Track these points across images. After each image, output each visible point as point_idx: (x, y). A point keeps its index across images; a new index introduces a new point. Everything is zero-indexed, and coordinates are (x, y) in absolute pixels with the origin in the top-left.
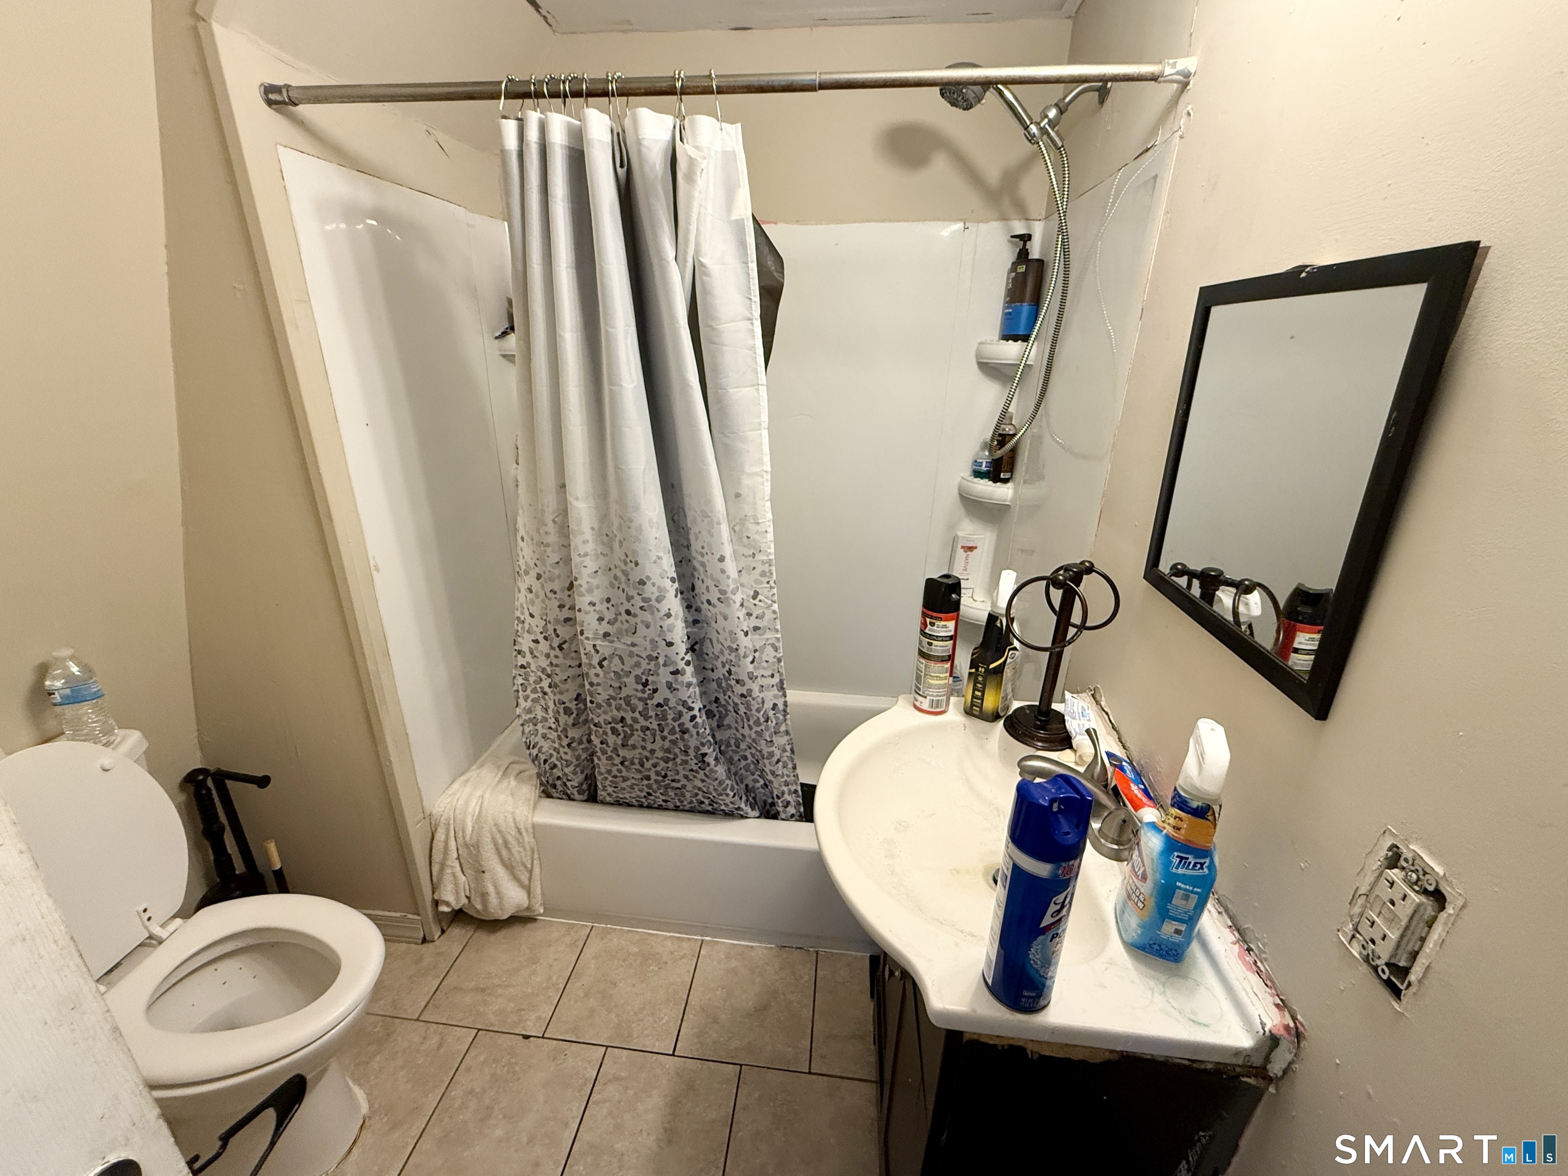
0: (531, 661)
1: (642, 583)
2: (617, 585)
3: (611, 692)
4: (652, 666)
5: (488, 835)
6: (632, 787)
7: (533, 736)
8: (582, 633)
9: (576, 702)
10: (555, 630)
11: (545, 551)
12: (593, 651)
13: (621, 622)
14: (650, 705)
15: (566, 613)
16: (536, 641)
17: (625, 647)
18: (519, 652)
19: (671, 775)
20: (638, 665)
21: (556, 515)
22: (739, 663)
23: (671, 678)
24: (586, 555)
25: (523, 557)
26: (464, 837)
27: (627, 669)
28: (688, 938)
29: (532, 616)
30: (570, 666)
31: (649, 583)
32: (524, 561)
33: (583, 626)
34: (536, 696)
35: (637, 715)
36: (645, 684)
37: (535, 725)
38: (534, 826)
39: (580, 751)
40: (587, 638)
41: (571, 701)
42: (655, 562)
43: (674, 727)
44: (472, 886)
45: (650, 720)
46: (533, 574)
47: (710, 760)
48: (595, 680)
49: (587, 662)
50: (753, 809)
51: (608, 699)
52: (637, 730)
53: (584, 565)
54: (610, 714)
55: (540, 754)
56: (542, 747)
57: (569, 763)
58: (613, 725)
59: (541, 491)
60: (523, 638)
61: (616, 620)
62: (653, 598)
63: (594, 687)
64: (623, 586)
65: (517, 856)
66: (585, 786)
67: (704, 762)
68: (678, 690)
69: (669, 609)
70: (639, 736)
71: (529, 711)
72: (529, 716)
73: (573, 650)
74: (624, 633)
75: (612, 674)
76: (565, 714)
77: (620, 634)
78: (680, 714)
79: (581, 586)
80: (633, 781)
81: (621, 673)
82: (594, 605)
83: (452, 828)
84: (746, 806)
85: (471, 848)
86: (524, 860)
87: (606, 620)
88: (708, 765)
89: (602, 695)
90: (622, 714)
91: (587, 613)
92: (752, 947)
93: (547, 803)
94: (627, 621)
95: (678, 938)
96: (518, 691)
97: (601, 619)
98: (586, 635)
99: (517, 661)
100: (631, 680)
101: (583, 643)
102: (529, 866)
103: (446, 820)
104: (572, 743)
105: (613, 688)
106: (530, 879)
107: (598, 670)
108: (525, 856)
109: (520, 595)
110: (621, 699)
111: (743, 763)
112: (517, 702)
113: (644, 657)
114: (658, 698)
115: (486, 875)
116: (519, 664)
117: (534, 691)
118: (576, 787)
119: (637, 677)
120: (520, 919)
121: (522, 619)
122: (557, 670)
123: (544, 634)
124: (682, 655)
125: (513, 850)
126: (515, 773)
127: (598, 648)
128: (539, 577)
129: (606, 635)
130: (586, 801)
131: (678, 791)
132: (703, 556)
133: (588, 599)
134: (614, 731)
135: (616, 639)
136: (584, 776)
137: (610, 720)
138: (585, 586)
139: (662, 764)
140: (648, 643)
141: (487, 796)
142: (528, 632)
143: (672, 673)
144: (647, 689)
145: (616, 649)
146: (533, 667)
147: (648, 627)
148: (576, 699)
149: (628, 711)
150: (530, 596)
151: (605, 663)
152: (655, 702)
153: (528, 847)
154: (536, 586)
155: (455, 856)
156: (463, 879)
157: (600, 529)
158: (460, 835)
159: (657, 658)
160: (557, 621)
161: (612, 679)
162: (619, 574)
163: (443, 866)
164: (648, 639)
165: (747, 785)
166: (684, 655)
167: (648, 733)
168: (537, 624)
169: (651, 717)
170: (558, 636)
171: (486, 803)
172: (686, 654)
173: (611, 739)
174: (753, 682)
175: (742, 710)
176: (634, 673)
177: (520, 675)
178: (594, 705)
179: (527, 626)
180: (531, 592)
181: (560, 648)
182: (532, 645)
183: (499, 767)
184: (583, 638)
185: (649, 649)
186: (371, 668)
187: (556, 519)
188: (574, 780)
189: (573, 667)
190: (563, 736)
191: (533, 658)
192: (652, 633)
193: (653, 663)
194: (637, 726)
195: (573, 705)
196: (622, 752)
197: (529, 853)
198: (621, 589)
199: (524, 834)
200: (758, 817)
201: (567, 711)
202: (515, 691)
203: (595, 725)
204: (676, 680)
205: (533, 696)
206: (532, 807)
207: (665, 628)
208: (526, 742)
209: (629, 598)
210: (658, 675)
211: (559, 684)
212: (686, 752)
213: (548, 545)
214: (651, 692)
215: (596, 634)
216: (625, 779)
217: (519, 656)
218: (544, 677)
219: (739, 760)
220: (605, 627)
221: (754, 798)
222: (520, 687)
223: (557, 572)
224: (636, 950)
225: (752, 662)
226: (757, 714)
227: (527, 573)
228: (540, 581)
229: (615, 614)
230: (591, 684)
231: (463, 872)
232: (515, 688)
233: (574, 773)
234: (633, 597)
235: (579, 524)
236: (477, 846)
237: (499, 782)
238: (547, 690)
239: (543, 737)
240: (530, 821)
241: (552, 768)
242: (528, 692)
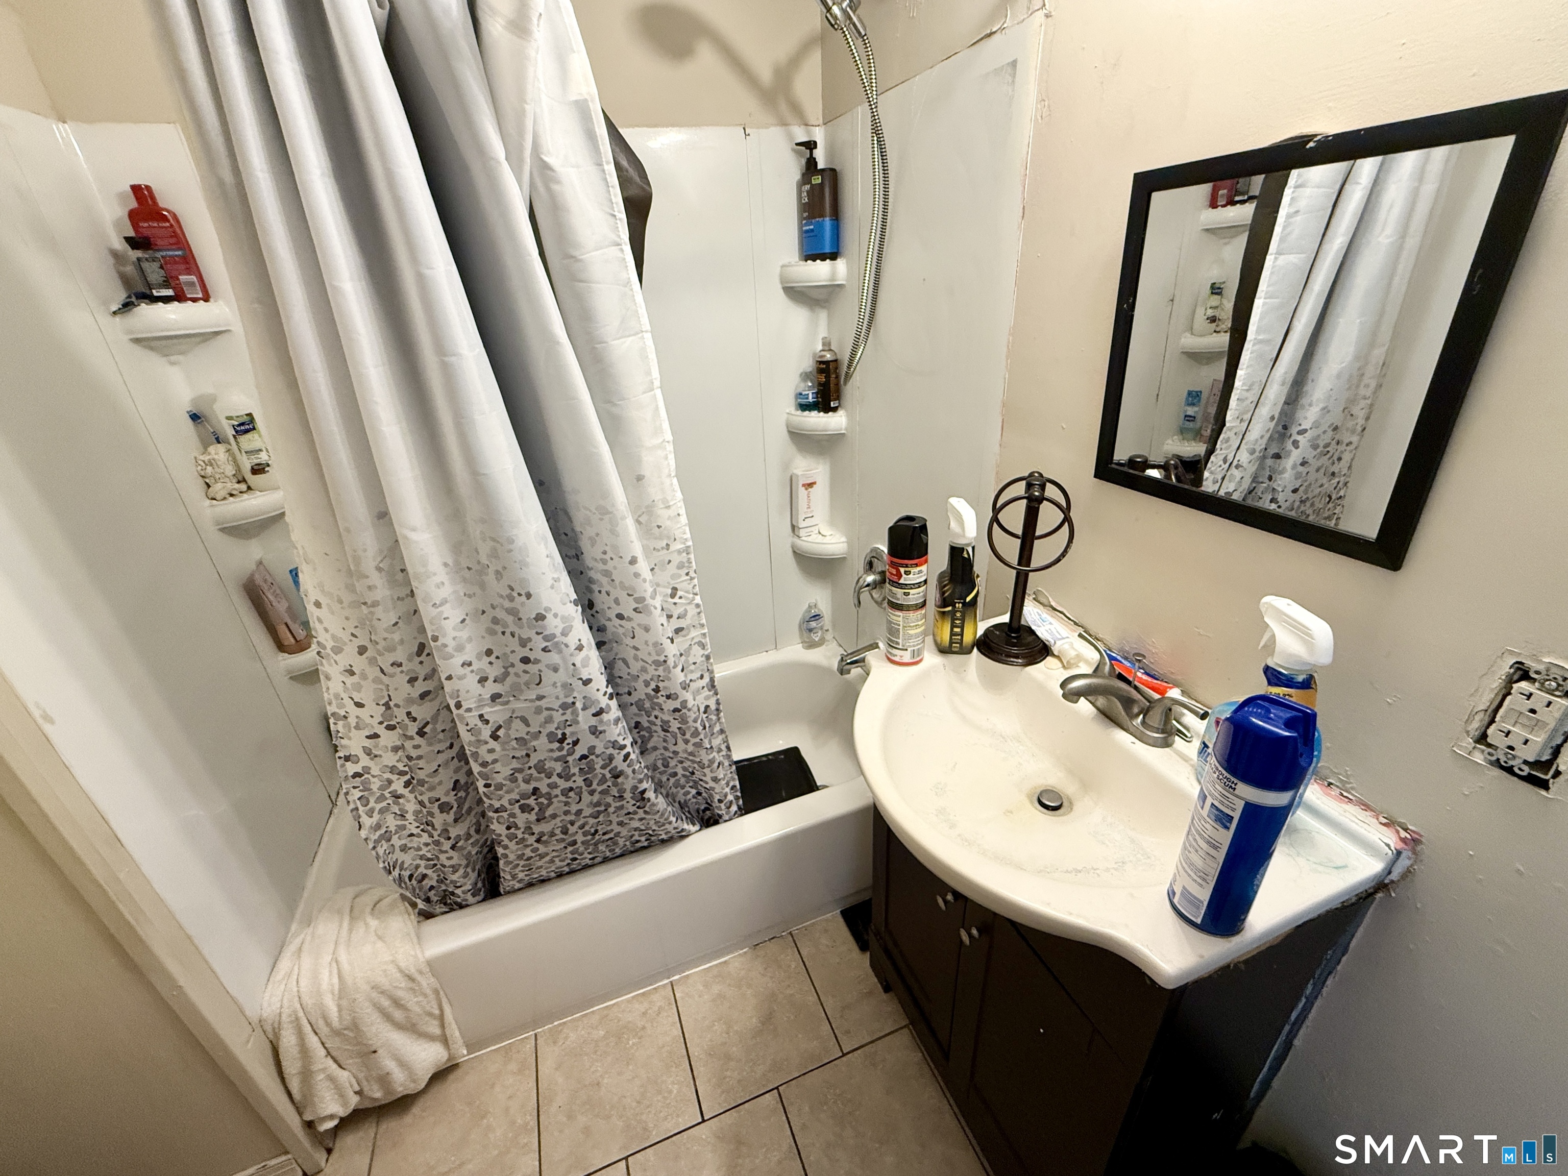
0: (370, 764)
1: (540, 617)
2: (499, 629)
3: (515, 764)
4: (568, 716)
5: (367, 1004)
6: (552, 861)
7: (390, 856)
8: (458, 706)
9: (455, 793)
10: (409, 714)
11: (372, 613)
12: (480, 723)
13: (517, 675)
14: (571, 762)
15: (421, 687)
16: (376, 736)
17: (528, 704)
18: (347, 759)
19: (602, 829)
20: (549, 720)
21: (379, 559)
22: (670, 675)
23: (594, 721)
24: (444, 602)
25: (326, 630)
26: (328, 1024)
27: (533, 729)
28: (655, 989)
29: (359, 705)
30: (439, 752)
31: (549, 616)
32: (328, 636)
33: (458, 697)
34: (384, 804)
35: (555, 778)
36: (562, 741)
37: (389, 840)
38: (429, 963)
39: (470, 848)
40: (469, 710)
41: (447, 794)
42: (552, 587)
43: (604, 775)
44: (361, 1076)
45: (573, 779)
46: (351, 649)
47: (650, 794)
48: (489, 758)
49: (473, 739)
50: (694, 824)
51: (513, 774)
52: (557, 796)
53: (445, 616)
54: (517, 790)
55: (403, 873)
56: (403, 862)
57: (457, 867)
58: (522, 802)
59: (348, 530)
60: (350, 739)
61: (506, 674)
62: (558, 632)
63: (489, 768)
64: (512, 628)
65: (417, 1009)
66: (480, 885)
67: (643, 799)
68: (605, 731)
69: (580, 640)
70: (559, 802)
71: (378, 826)
72: (378, 833)
73: (439, 730)
74: (523, 687)
75: (514, 743)
76: (442, 812)
77: (516, 691)
78: (611, 758)
79: (445, 646)
80: (555, 854)
81: (526, 737)
82: (470, 664)
83: (304, 1022)
84: (688, 824)
85: (345, 1032)
86: (428, 1008)
87: (491, 679)
88: (649, 800)
89: (503, 771)
90: (533, 784)
91: (461, 678)
92: (725, 962)
93: (431, 926)
94: (525, 672)
95: (643, 994)
96: (357, 809)
97: (483, 680)
98: (465, 705)
99: (346, 771)
100: (542, 743)
101: (461, 717)
102: (437, 1012)
103: (290, 1016)
104: (457, 843)
105: (518, 758)
106: (443, 1026)
107: (492, 744)
108: (428, 1002)
109: (330, 684)
110: (530, 768)
111: (672, 780)
112: (359, 822)
113: (556, 708)
114: (581, 750)
115: (380, 1051)
116: (350, 774)
117: (382, 798)
118: (469, 891)
119: (551, 737)
120: (440, 1076)
121: (343, 713)
122: (421, 763)
123: (386, 724)
124: (603, 689)
125: (410, 1005)
126: (368, 909)
127: (486, 717)
128: (362, 650)
129: (495, 697)
130: (484, 900)
131: (609, 842)
132: (604, 562)
133: (458, 660)
134: (525, 809)
135: (511, 699)
136: (476, 872)
137: (518, 797)
138: (452, 644)
139: (592, 821)
140: (559, 689)
141: (343, 957)
142: (357, 727)
143: (594, 715)
144: (565, 744)
145: (513, 711)
146: (375, 771)
147: (556, 670)
148: (453, 790)
149: (542, 779)
150: (350, 681)
151: (500, 733)
152: (577, 755)
153: (429, 992)
154: (359, 663)
155: (323, 1052)
156: (344, 1076)
157: (457, 563)
158: (321, 1023)
159: (574, 703)
160: (410, 701)
161: (514, 749)
162: (501, 614)
163: (307, 1074)
164: (559, 684)
165: (679, 802)
166: (606, 689)
167: (571, 794)
168: (372, 714)
169: (574, 775)
170: (415, 720)
171: (345, 967)
172: (607, 687)
173: (521, 819)
174: (687, 692)
175: (674, 726)
176: (545, 732)
177: (354, 787)
178: (492, 788)
179: (352, 721)
180: (352, 673)
181: (421, 733)
182: (368, 743)
183: (340, 912)
184: (461, 711)
185: (561, 696)
186: (98, 873)
187: (381, 565)
188: (465, 884)
189: (443, 751)
190: (442, 840)
191: (372, 759)
192: (562, 676)
193: (569, 711)
194: (557, 791)
195: (451, 799)
196: (537, 829)
197: (432, 996)
198: (508, 634)
199: (418, 977)
200: (700, 830)
201: (444, 808)
202: (352, 811)
203: (496, 811)
204: (601, 721)
205: (378, 807)
206: (415, 940)
207: (578, 664)
208: (385, 867)
209: (523, 643)
210: (577, 723)
211: (427, 779)
212: (621, 797)
213: (375, 604)
214: (571, 746)
215: (480, 701)
216: (542, 857)
217: (348, 764)
218: (394, 777)
219: (668, 779)
220: (491, 688)
221: (689, 812)
222: (358, 802)
223: (396, 637)
224: (602, 1033)
225: (682, 670)
226: (695, 725)
227: (337, 650)
228: (365, 656)
229: (504, 667)
230: (484, 764)
231: (340, 1066)
232: (352, 806)
233: (466, 875)
234: (530, 640)
235: (425, 565)
236: (355, 1026)
237: (350, 930)
238: (401, 790)
239: (401, 851)
240: (422, 960)
241: (420, 881)
242: (372, 804)
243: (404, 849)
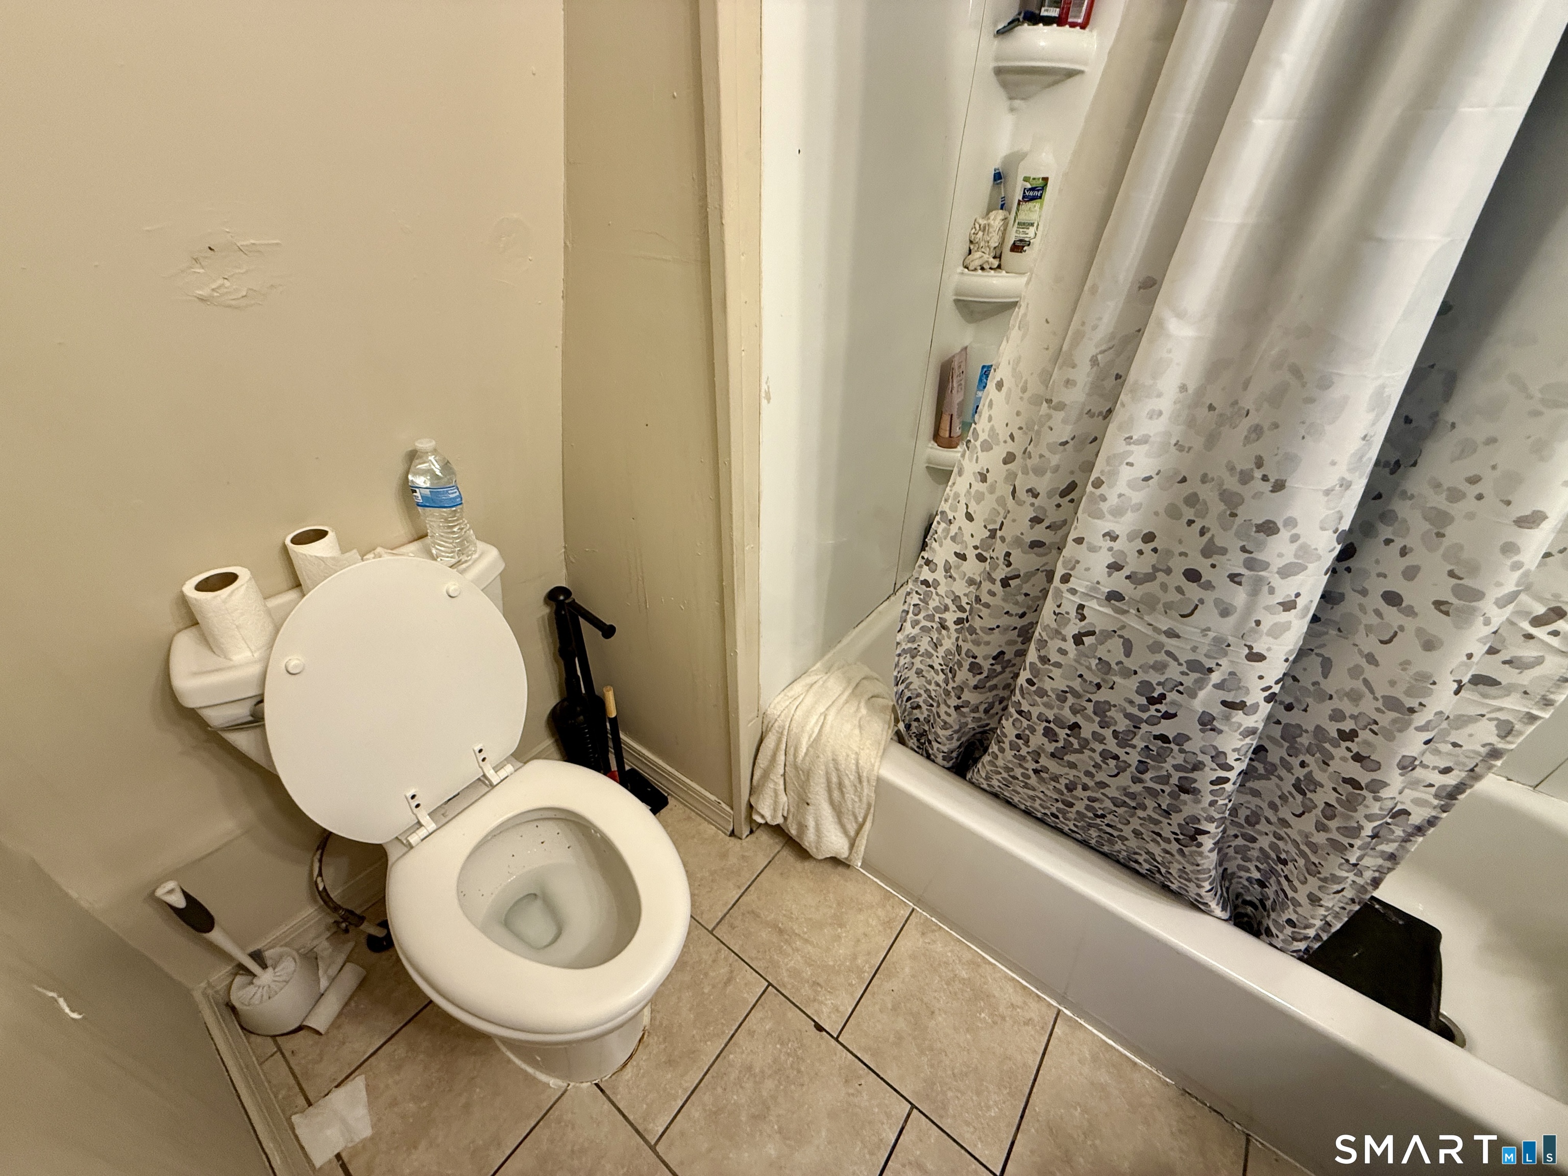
0: (942, 581)
1: (1269, 528)
2: (1189, 513)
3: (1077, 684)
4: (1189, 681)
5: (823, 767)
6: (1033, 798)
7: (906, 670)
8: (1066, 579)
9: (993, 662)
10: (1008, 554)
11: (1049, 417)
12: (1073, 614)
13: (1164, 587)
14: (1142, 732)
15: (1040, 533)
16: (962, 557)
17: (1149, 631)
18: (928, 562)
19: (1111, 820)
20: (1160, 667)
21: (1103, 347)
22: (1397, 734)
23: (1217, 710)
24: (1144, 440)
25: (990, 419)
26: (795, 756)
27: (1130, 663)
29: (970, 517)
30: (1007, 613)
31: (1284, 534)
32: (988, 426)
33: (1073, 568)
34: (929, 624)
35: (1108, 733)
36: (1152, 701)
37: (913, 657)
38: (879, 780)
39: (969, 720)
40: (1073, 591)
41: (985, 658)
42: (1327, 492)
43: (1169, 776)
44: (792, 809)
45: (1128, 749)
46: (1000, 452)
47: (1208, 843)
48: (1055, 657)
49: (1054, 625)
50: (1224, 909)
51: (1066, 692)
52: (1093, 751)
53: (1130, 460)
54: (1056, 711)
55: (906, 691)
56: (911, 683)
57: (948, 726)
58: (1052, 725)
59: (1094, 290)
60: (941, 546)
61: (1150, 578)
62: (1277, 563)
63: (1047, 666)
64: (1210, 522)
65: (849, 803)
66: (954, 755)
67: (1193, 838)
68: (1220, 732)
69: (1298, 595)
70: (1091, 758)
71: (913, 640)
72: (909, 645)
73: (1024, 591)
74: (1160, 607)
75: (1094, 662)
76: (969, 670)
77: (1149, 604)
78: (1198, 766)
79: (1103, 498)
80: (1041, 795)
81: (1114, 666)
82: (1114, 538)
83: (784, 740)
84: (1218, 904)
85: (800, 772)
86: (857, 811)
87: (1126, 572)
88: (1200, 845)
89: (1057, 681)
90: (1079, 719)
91: (1093, 549)
92: (1135, 1064)
93: (897, 750)
94: (1179, 590)
96: (908, 612)
97: (1115, 567)
98: (1073, 583)
99: (920, 573)
100: (1127, 687)
101: (1058, 592)
102: (860, 820)
103: (779, 727)
104: (962, 707)
105: (1085, 681)
106: (858, 833)
107: (1070, 646)
108: (859, 807)
109: (959, 479)
110: (1089, 700)
111: (1240, 841)
112: (902, 625)
113: (1182, 661)
114: (1166, 728)
115: (810, 807)
116: (922, 578)
117: (930, 618)
118: (943, 752)
119: (1145, 687)
120: (835, 861)
121: (951, 517)
122: (985, 612)
123: (979, 551)
124: (1270, 681)
125: (847, 796)
126: (866, 697)
127: (1086, 612)
128: (1009, 459)
129: (1114, 596)
130: (948, 769)
131: (1106, 836)
132: (1455, 495)
133: (1107, 525)
134: (1049, 734)
135: (1133, 611)
136: (959, 743)
137: (1051, 718)
138: (1113, 500)
139: (1108, 804)
140: (1207, 640)
141: (830, 718)
142: (953, 539)
143: (1224, 703)
144: (1153, 708)
145: (1123, 627)
146: (942, 590)
147: (1225, 612)
148: (994, 658)
149: (1094, 721)
150: (978, 486)
151: (1087, 640)
152: (1157, 730)
153: (865, 799)
154: (998, 472)
155: (782, 772)
156: (783, 798)
157: (1201, 392)
158: (791, 751)
159: (1210, 670)
160: (1018, 541)
161: (1089, 668)
162: (1207, 493)
163: (766, 775)
164: (1211, 634)
165: (1225, 869)
166: (1272, 684)
167: (1112, 763)
168: (974, 533)
169: (1134, 747)
170: (1009, 564)
171: (827, 728)
172: (1277, 683)
173: (1038, 740)
174: (1401, 775)
175: (1323, 796)
176: (1142, 676)
177: (917, 592)
178: (1034, 688)
179: (954, 529)
180: (983, 478)
181: (1005, 583)
182: (953, 560)
183: (849, 681)
184: (1064, 587)
185: (1203, 650)
187: (1099, 357)
188: (945, 745)
189: (1011, 615)
190: (953, 694)
191: (946, 577)
192: (1226, 627)
193: (1195, 676)
194: (1099, 747)
195: (986, 665)
196: (1044, 761)
197: (865, 806)
198: (1197, 527)
199: (865, 784)
200: (1225, 920)
201: (975, 668)
202: (904, 611)
203: (1020, 713)
204: (1227, 718)
205: (924, 623)
206: (880, 754)
207: (1264, 627)
208: (897, 677)
209: (1209, 551)
210: (1193, 695)
211: (978, 631)
212: (1167, 813)
213: (1061, 407)
214: (1159, 714)
215: (1094, 589)
216: (1026, 786)
217: (926, 568)
218: (953, 607)
220: (1118, 582)
221: (1228, 889)
222: (912, 607)
223: (1055, 460)
225: (1427, 742)
226: (1364, 822)
227: (987, 447)
228: (1009, 466)
229: (1153, 566)
230: (1044, 660)
231: (785, 791)
232: (906, 607)
233: (950, 738)
234: (1223, 551)
235: (1155, 376)
236: (808, 774)
237: (847, 702)
238: (950, 624)
239: (917, 673)
240: (875, 773)
241: (913, 708)
242: (920, 617)
243: (919, 673)
